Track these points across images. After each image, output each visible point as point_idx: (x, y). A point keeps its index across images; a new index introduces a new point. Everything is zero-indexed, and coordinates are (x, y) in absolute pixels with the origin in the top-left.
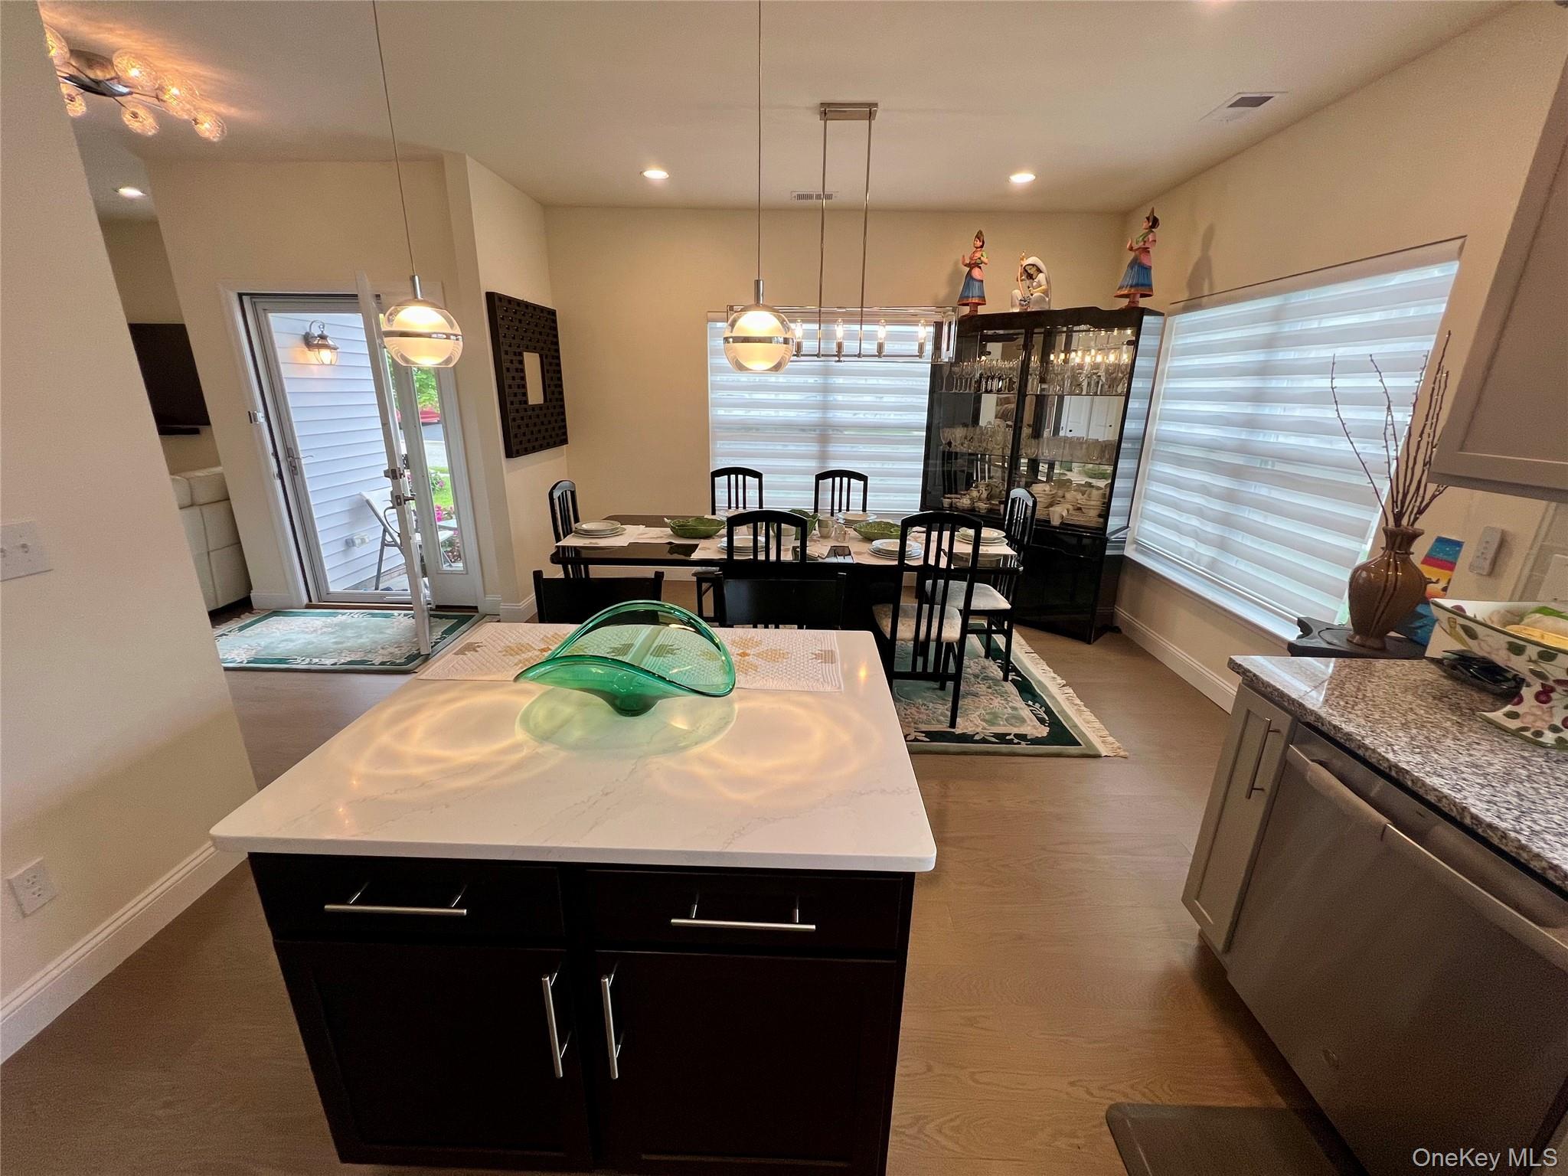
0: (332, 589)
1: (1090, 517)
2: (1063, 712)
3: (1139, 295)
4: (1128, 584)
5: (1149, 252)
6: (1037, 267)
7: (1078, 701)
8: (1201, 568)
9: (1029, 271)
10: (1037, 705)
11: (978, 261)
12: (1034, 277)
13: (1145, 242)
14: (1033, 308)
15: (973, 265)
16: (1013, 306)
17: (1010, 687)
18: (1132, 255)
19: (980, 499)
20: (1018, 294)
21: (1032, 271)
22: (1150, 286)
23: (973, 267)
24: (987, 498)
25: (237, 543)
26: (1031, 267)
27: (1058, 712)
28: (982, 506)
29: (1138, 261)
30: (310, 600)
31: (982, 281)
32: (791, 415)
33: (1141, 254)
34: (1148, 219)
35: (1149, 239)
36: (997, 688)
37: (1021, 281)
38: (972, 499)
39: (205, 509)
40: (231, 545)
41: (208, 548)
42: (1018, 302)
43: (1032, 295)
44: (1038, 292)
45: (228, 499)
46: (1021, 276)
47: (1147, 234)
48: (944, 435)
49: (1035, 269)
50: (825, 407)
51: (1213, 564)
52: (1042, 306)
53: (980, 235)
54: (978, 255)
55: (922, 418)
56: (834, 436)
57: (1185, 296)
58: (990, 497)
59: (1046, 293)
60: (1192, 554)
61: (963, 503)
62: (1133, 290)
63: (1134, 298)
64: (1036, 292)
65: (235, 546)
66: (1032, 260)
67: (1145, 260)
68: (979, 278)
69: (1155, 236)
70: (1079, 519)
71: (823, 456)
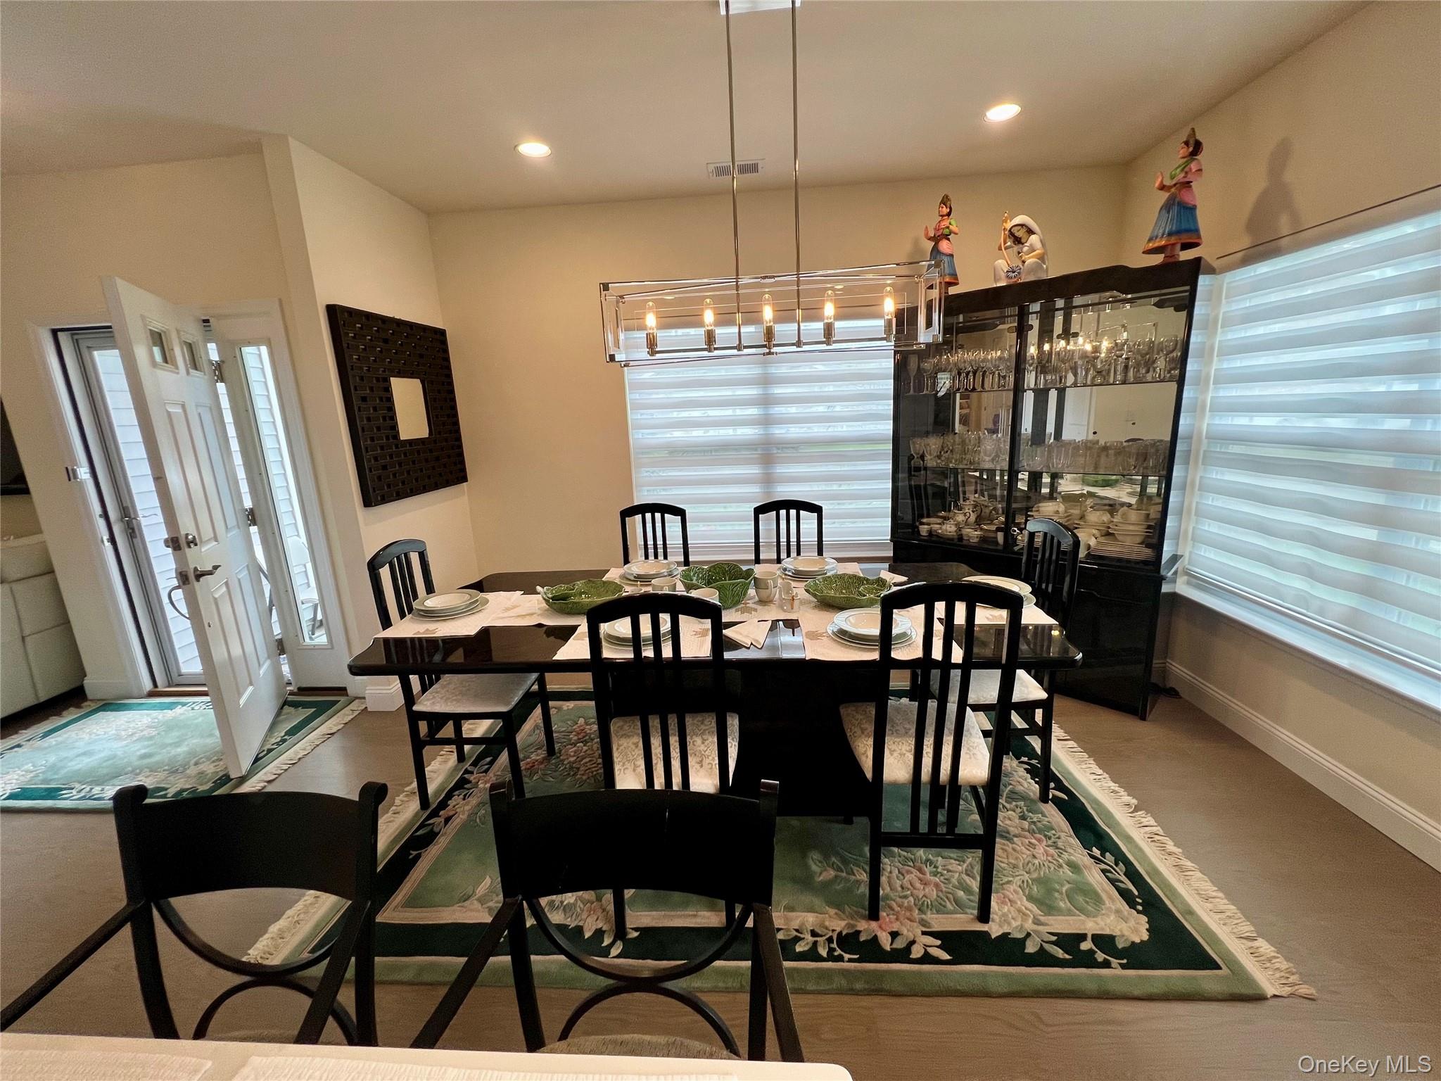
0: (184, 670)
1: (1129, 546)
2: (1155, 872)
3: (1179, 247)
4: (1183, 632)
5: (1191, 187)
6: (1026, 226)
7: (1171, 846)
8: (1326, 622)
9: (1017, 234)
10: (1109, 858)
11: (946, 232)
12: (1023, 241)
13: (1186, 173)
14: (1025, 278)
15: (940, 236)
16: (996, 280)
17: (1053, 815)
18: (1164, 196)
19: (967, 523)
20: (1002, 264)
21: (1020, 233)
22: (1196, 231)
23: (940, 240)
24: (976, 522)
25: (65, 623)
26: (1020, 227)
27: (1148, 873)
28: (973, 534)
29: (1177, 200)
30: (155, 685)
31: (952, 256)
32: (727, 433)
33: (1180, 191)
34: (1187, 143)
35: (1191, 169)
36: (1035, 818)
37: (1006, 249)
38: (957, 525)
39: (18, 587)
40: (58, 626)
41: (21, 630)
42: (1003, 275)
43: (1024, 262)
44: (1032, 257)
45: (51, 571)
46: (1005, 243)
47: (1187, 164)
48: (914, 447)
49: (1024, 230)
50: (766, 421)
51: (1353, 618)
52: (1039, 275)
53: (945, 201)
54: (946, 223)
55: (887, 428)
56: (778, 455)
57: (1246, 242)
58: (979, 520)
59: (1042, 258)
60: (1303, 599)
61: (946, 530)
62: (1173, 240)
63: (1173, 250)
64: (1029, 258)
65: (62, 627)
66: (1019, 220)
67: (1186, 197)
68: (948, 251)
69: (1199, 163)
70: (1112, 549)
71: (768, 480)
